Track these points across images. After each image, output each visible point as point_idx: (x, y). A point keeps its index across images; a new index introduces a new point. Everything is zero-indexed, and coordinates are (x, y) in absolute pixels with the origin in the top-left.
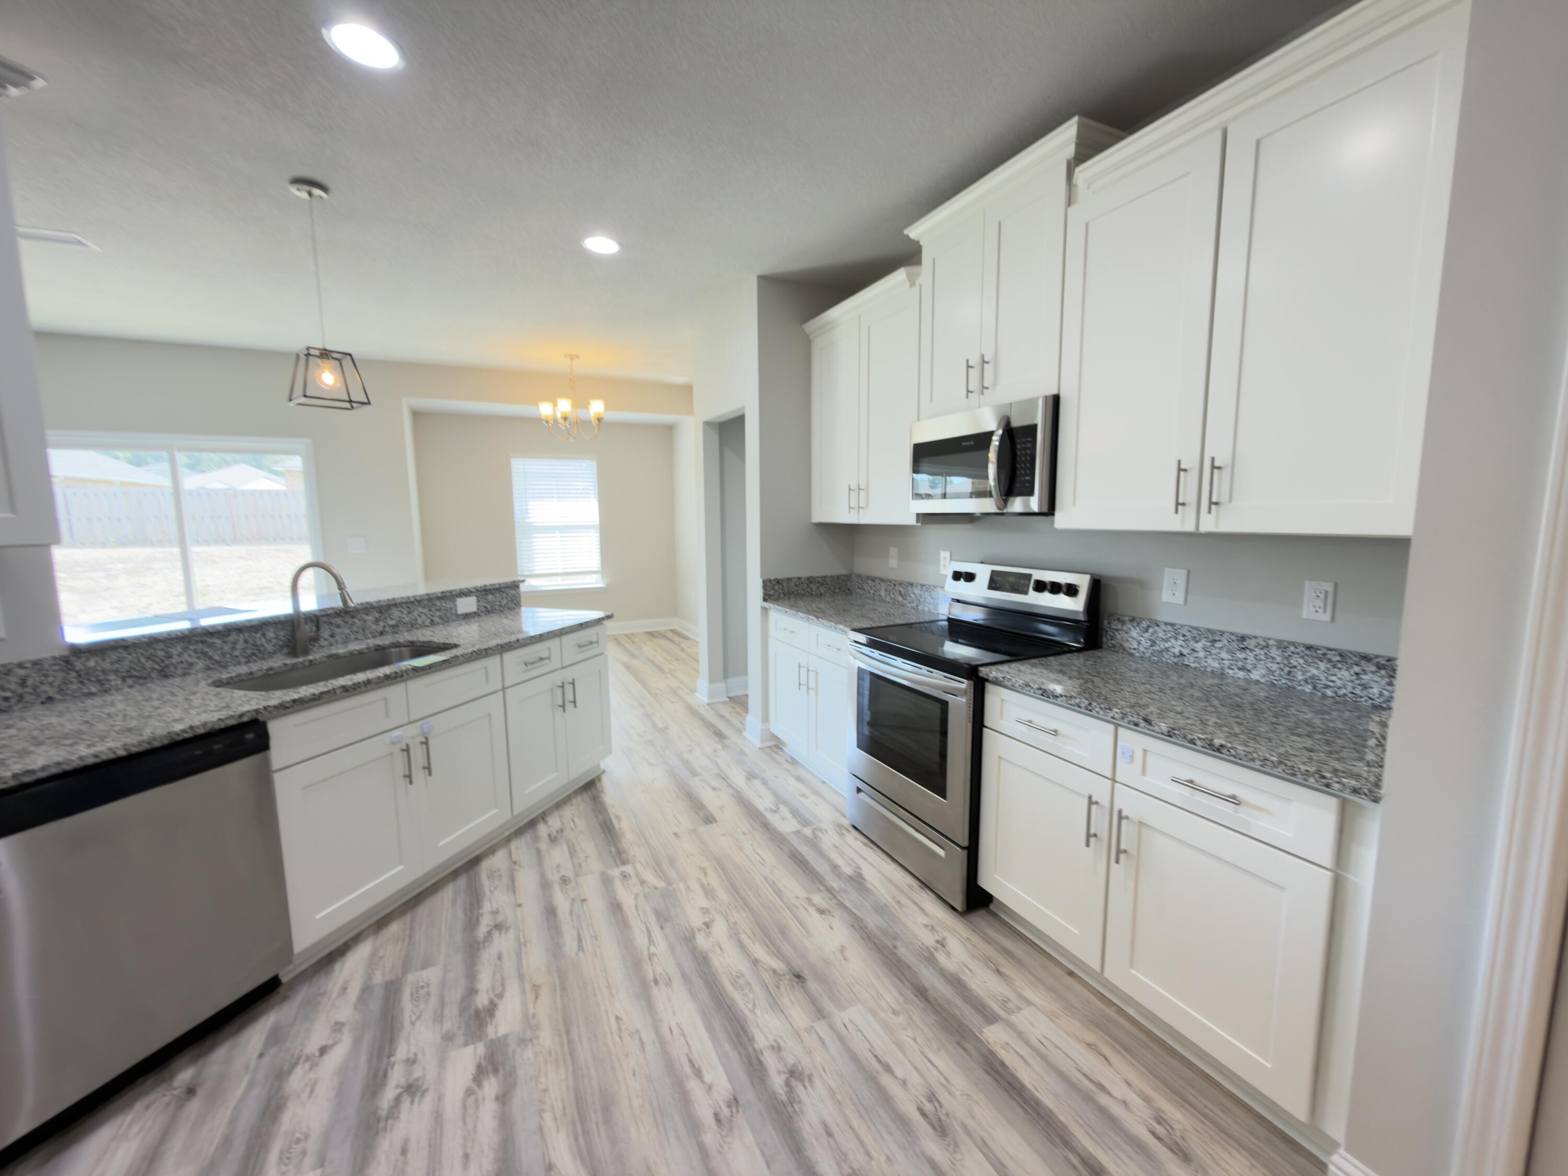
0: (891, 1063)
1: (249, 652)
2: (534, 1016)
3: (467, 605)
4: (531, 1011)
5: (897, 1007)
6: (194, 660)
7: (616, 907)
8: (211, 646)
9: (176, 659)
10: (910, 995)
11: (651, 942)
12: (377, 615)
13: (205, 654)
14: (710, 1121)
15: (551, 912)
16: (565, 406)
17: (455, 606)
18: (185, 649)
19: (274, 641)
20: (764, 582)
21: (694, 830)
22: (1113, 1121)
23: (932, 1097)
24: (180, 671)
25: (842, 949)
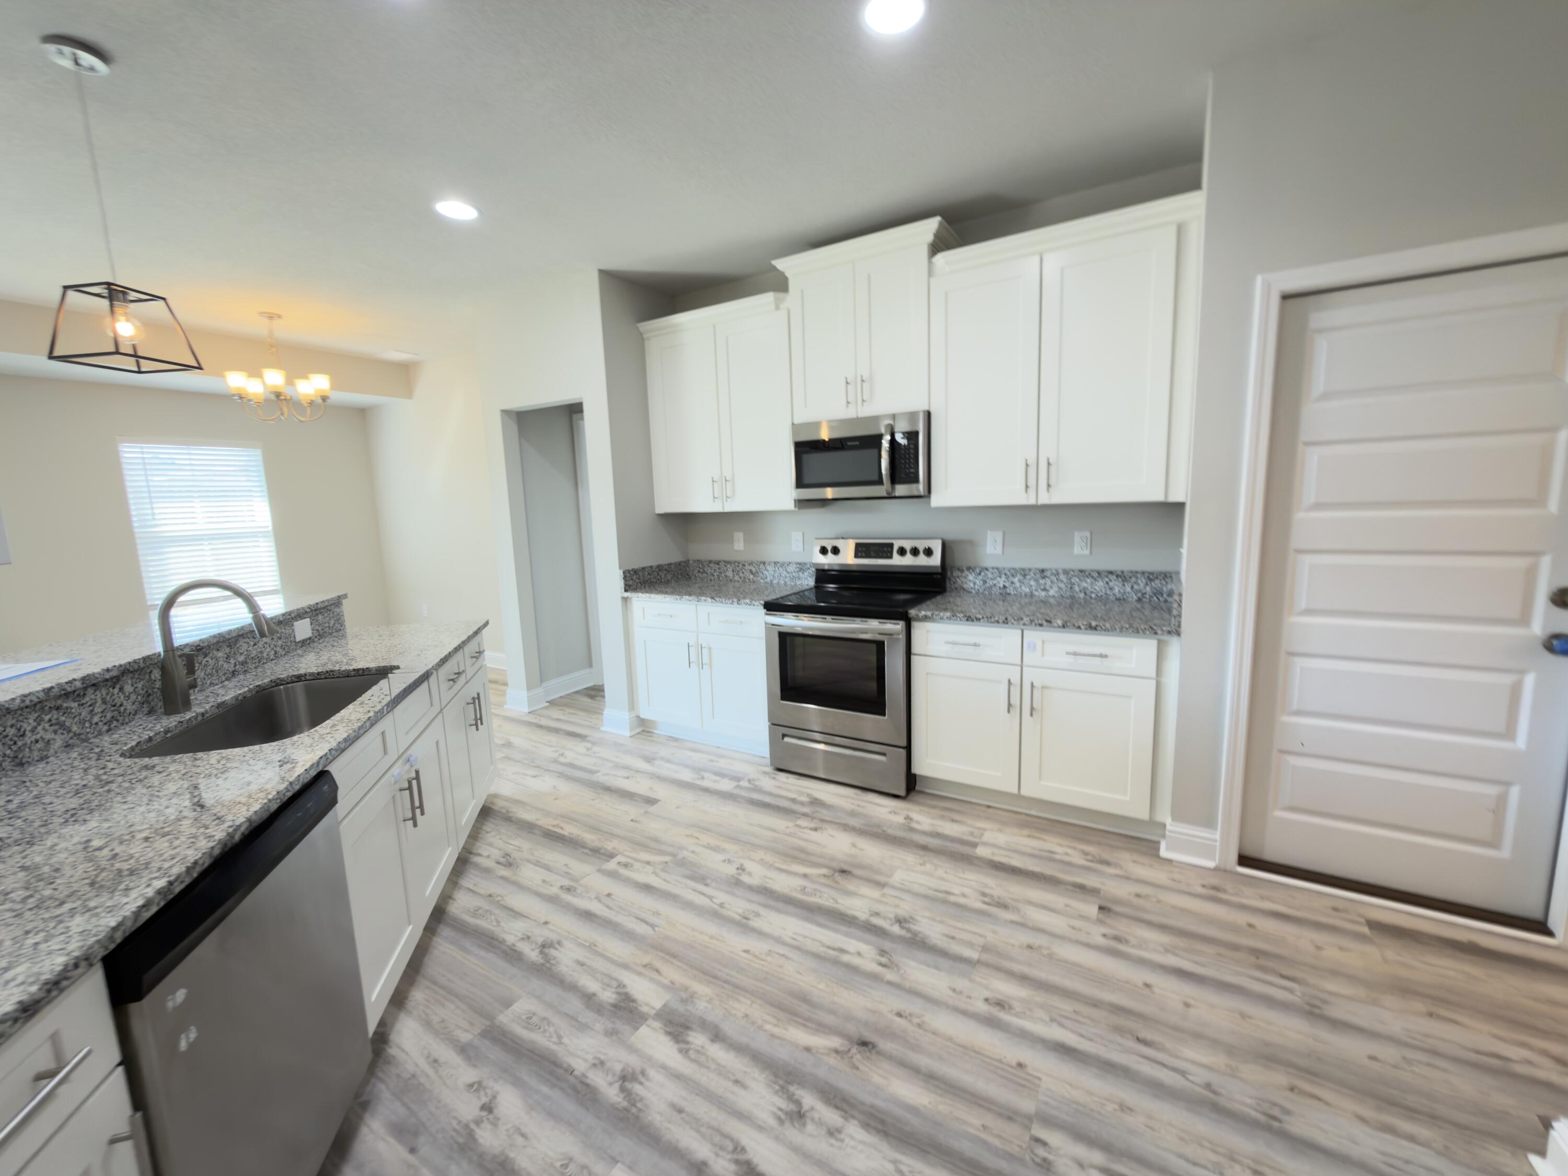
0: (948, 889)
1: (109, 715)
2: (672, 983)
3: (303, 629)
4: (666, 982)
5: (921, 861)
6: (48, 736)
7: (647, 888)
8: (67, 711)
9: (29, 738)
10: (922, 853)
11: (711, 898)
12: (227, 650)
13: (62, 725)
14: (879, 969)
15: (588, 916)
16: (275, 378)
17: (293, 630)
18: (39, 721)
19: (133, 697)
20: (624, 573)
21: (646, 812)
22: (1069, 864)
23: (984, 894)
24: (36, 755)
25: (854, 845)
